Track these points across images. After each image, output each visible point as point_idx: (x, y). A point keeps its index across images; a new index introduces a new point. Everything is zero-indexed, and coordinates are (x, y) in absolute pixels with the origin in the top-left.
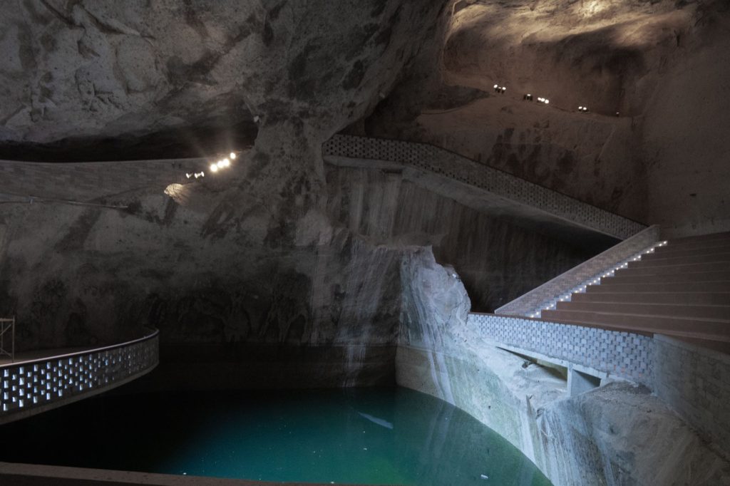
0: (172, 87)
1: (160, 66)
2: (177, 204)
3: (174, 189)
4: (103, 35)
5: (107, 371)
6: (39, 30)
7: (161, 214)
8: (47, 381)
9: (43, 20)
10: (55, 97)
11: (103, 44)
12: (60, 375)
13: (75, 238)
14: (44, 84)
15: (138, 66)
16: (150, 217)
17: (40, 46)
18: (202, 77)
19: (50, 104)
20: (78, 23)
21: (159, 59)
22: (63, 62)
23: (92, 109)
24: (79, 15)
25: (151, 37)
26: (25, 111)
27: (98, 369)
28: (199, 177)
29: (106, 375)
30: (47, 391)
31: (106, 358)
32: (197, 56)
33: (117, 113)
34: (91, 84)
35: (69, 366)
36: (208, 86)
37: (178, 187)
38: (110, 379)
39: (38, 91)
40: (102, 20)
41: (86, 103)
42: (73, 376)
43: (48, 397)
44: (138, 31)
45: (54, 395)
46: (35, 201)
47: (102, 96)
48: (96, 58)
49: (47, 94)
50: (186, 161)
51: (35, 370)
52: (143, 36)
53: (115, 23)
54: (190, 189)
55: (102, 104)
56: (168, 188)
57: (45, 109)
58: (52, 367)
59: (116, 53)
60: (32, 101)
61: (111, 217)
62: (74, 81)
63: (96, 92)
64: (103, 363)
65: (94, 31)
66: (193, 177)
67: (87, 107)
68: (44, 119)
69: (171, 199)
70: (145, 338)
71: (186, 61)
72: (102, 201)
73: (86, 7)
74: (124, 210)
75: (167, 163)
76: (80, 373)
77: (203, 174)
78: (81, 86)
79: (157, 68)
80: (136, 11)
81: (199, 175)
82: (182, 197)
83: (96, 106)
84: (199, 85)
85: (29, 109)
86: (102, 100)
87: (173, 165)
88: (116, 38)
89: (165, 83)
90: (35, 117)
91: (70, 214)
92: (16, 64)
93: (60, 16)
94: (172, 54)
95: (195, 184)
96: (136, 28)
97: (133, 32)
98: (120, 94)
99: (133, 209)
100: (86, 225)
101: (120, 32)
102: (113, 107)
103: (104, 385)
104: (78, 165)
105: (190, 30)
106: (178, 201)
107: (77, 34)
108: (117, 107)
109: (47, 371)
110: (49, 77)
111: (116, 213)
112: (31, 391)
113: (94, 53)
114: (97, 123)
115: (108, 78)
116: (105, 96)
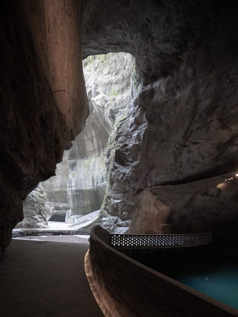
0: (219, 152)
1: (214, 147)
2: (221, 190)
3: (220, 186)
4: (194, 146)
5: (188, 241)
6: (178, 152)
7: (215, 194)
8: (170, 240)
9: (178, 149)
10: (183, 167)
11: (194, 148)
12: (174, 239)
13: (189, 204)
14: (180, 164)
15: (206, 150)
16: (211, 196)
17: (179, 155)
18: (231, 144)
19: (182, 169)
20: (187, 145)
21: (213, 145)
22: (184, 157)
23: (193, 167)
24: (187, 143)
25: (210, 140)
26: (176, 172)
27: (185, 240)
28: (230, 180)
29: (188, 242)
30: (170, 243)
31: (188, 237)
32: (228, 138)
33: (201, 166)
34: (192, 161)
35: (176, 238)
36: (233, 147)
37: (222, 184)
38: (189, 244)
39: (179, 167)
40: (194, 142)
41: (191, 166)
42: (177, 240)
43: (170, 244)
44: (205, 140)
45: (172, 244)
46: (179, 195)
47: (196, 162)
48: (192, 153)
49: (181, 166)
50: (226, 175)
51: (167, 237)
52: (207, 141)
53: (198, 141)
54: (226, 184)
55: (196, 165)
56: (218, 185)
57: (181, 171)
58: (168, 237)
59: (199, 149)
60: (177, 169)
61: (199, 197)
62: (187, 161)
63: (194, 162)
64: (187, 239)
65: (192, 146)
66: (228, 180)
67: (192, 167)
68: (181, 173)
69: (219, 189)
70: (204, 233)
71: (224, 141)
72: (197, 193)
73: (189, 140)
74: (203, 194)
75: (218, 177)
76: (179, 240)
77: (232, 178)
78: (189, 162)
79: (213, 148)
80: (204, 134)
81: (231, 179)
82: (223, 188)
83: (194, 166)
84: (230, 148)
85: (177, 172)
86: (196, 164)
87: (221, 177)
88: (198, 145)
89: (216, 152)
90: (178, 173)
91: (187, 197)
92: (173, 162)
93: (183, 146)
94: (218, 142)
95: (229, 182)
96: (204, 139)
97: (203, 141)
98: (201, 160)
99: (206, 194)
100: (192, 200)
101: (200, 143)
102: (199, 164)
103: (187, 245)
104: (190, 183)
105: (225, 131)
106: (222, 189)
107: (187, 148)
108: (200, 164)
109: (170, 238)
110: (181, 162)
111: (200, 195)
112: (166, 242)
113: (192, 152)
114: (195, 171)
115: (197, 157)
116: (197, 162)
